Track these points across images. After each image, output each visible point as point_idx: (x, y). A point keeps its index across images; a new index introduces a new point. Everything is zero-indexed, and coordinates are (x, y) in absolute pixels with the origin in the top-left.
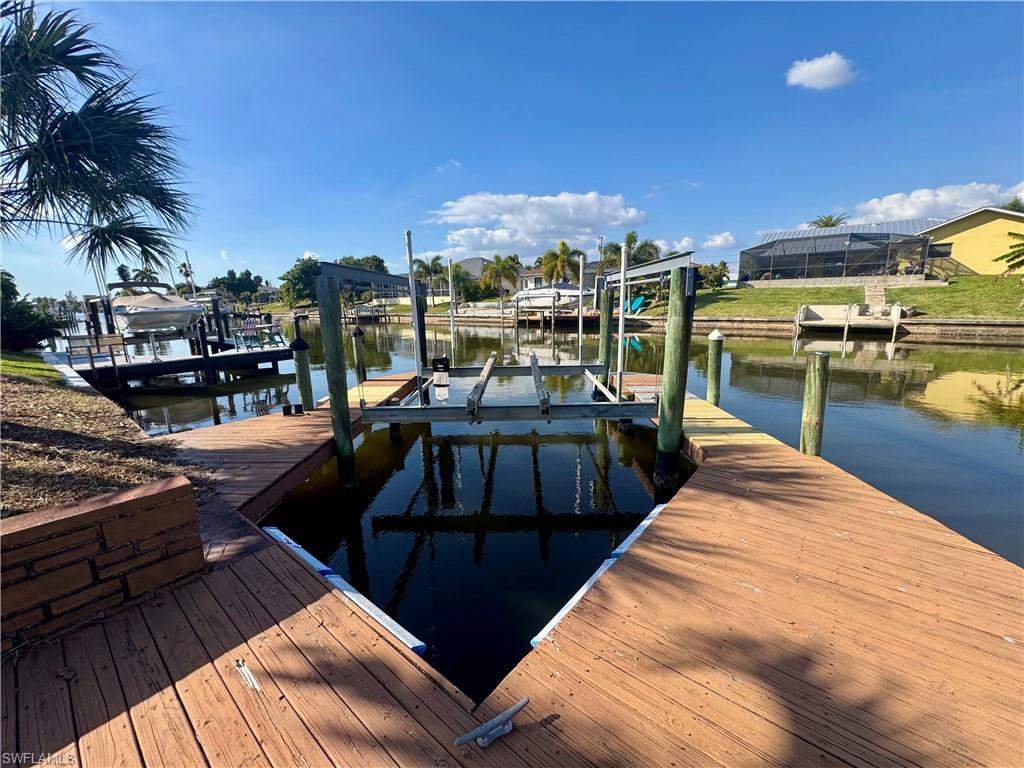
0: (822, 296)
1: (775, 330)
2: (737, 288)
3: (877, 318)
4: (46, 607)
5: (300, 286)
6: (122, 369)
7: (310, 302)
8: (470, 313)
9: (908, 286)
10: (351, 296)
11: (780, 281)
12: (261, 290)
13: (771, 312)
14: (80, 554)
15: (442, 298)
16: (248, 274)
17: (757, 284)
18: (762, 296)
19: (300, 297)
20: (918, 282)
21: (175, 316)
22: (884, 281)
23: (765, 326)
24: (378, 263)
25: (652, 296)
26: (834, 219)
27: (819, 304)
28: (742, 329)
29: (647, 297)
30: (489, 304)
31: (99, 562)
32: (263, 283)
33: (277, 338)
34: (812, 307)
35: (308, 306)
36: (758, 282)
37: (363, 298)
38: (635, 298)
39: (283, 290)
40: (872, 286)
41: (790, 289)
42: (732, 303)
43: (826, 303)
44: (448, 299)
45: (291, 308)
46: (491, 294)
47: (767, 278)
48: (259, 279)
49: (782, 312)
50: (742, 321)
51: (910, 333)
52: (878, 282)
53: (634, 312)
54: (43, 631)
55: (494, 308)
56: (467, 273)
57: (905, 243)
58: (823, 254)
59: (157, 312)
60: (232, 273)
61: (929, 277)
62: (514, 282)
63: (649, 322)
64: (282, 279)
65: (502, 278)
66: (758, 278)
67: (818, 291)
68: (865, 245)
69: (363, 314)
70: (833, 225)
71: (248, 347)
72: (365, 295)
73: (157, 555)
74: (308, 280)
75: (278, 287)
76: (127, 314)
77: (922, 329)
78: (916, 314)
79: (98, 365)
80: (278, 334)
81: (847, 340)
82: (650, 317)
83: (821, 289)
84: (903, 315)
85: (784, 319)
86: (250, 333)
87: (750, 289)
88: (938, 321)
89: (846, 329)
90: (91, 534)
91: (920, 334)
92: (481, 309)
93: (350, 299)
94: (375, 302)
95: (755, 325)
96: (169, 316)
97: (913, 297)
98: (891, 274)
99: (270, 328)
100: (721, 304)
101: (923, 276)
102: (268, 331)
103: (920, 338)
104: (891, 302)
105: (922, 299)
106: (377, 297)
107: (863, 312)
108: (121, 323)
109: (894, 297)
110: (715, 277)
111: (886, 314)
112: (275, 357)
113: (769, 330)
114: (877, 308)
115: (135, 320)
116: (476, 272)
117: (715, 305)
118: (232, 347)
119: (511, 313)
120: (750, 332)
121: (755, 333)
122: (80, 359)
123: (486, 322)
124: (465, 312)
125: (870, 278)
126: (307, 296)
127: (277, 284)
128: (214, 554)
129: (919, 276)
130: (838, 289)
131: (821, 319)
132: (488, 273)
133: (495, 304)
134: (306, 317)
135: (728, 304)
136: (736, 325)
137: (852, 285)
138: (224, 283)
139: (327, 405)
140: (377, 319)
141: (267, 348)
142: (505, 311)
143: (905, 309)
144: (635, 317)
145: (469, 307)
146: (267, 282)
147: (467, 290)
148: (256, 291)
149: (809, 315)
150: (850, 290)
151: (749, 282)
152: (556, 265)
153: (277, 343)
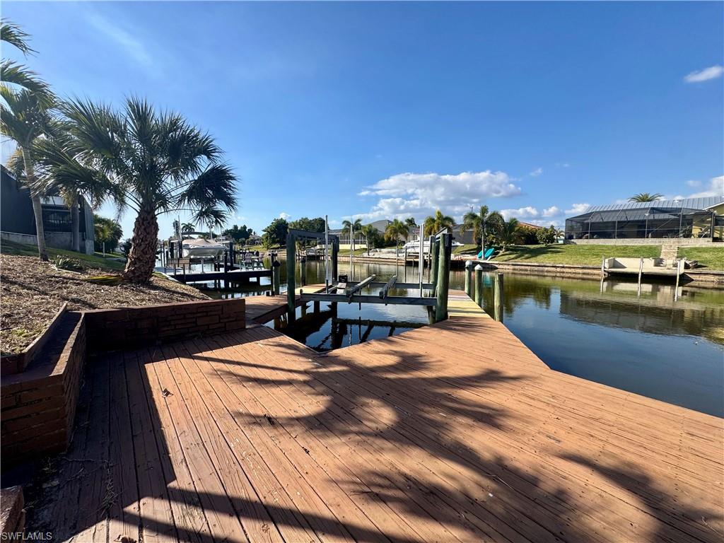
0: (627, 251)
1: (588, 274)
2: (564, 244)
3: (669, 269)
4: (208, 325)
5: (274, 236)
6: (188, 276)
7: (279, 246)
8: (377, 256)
9: (697, 246)
10: (304, 243)
11: (597, 240)
12: (251, 238)
13: (586, 261)
14: (216, 313)
15: (360, 245)
16: (245, 227)
17: (579, 242)
18: (581, 250)
19: (274, 242)
20: (706, 243)
21: (212, 250)
22: (679, 242)
23: (580, 271)
24: (322, 223)
25: (501, 248)
26: (649, 197)
27: (624, 257)
28: (563, 272)
29: (496, 248)
30: (390, 250)
31: (221, 316)
32: (253, 234)
33: (261, 265)
34: (617, 259)
35: (278, 248)
36: (580, 240)
37: (311, 244)
38: (488, 249)
39: (264, 238)
40: (668, 247)
41: (603, 246)
42: (557, 255)
43: (629, 257)
44: (364, 246)
45: (268, 249)
46: (391, 243)
47: (587, 238)
48: (250, 231)
49: (593, 261)
50: (563, 267)
51: (693, 280)
52: (674, 243)
53: (487, 258)
54: (207, 332)
55: (393, 253)
56: (377, 230)
57: (696, 215)
58: (633, 221)
59: (204, 248)
60: (236, 227)
61: (715, 240)
62: (406, 236)
63: (496, 266)
64: (264, 231)
65: (399, 234)
66: (581, 238)
67: (625, 248)
68: (666, 216)
69: (310, 254)
70: (648, 201)
71: (247, 268)
72: (313, 242)
73: (234, 319)
74: (279, 233)
75: (261, 236)
76: (189, 249)
77: (703, 278)
78: (697, 267)
79: (177, 273)
80: (262, 262)
81: (641, 283)
82: (497, 262)
83: (628, 246)
84: (687, 266)
85: (595, 266)
86: (248, 261)
87: (573, 245)
88: (715, 272)
89: (640, 275)
90: (221, 307)
91: (702, 281)
92: (384, 253)
93: (303, 244)
94: (318, 247)
95: (573, 270)
96: (208, 251)
97: (699, 254)
98: (684, 237)
99: (258, 259)
100: (549, 255)
101: (711, 239)
102: (256, 260)
103: (702, 284)
104: (680, 257)
105: (706, 256)
106: (320, 244)
107: (658, 263)
108: (185, 253)
109: (684, 253)
110: (547, 236)
111: (675, 265)
112: (258, 275)
113: (584, 274)
114: (669, 262)
115: (193, 251)
116: (382, 229)
117: (545, 255)
118: (239, 268)
119: (402, 256)
120: (569, 275)
121: (573, 276)
122: (170, 270)
123: (386, 261)
124: (374, 255)
125: (667, 240)
126: (278, 242)
127: (260, 234)
128: (247, 327)
129: (707, 239)
130: (641, 247)
131: (624, 267)
132: (389, 230)
133: (394, 250)
134: (276, 255)
135: (554, 255)
136: (558, 270)
137: (651, 244)
138: (231, 232)
139: (286, 294)
140: (318, 257)
141: (256, 270)
142: (400, 255)
143: (688, 262)
144: (487, 261)
145: (377, 251)
146: (254, 233)
147: (376, 241)
148: (248, 238)
149: (616, 265)
150: (651, 248)
151: (572, 240)
152: (434, 226)
153: (261, 267)
